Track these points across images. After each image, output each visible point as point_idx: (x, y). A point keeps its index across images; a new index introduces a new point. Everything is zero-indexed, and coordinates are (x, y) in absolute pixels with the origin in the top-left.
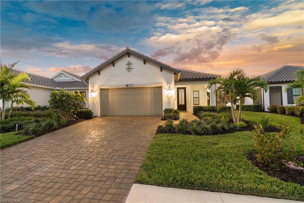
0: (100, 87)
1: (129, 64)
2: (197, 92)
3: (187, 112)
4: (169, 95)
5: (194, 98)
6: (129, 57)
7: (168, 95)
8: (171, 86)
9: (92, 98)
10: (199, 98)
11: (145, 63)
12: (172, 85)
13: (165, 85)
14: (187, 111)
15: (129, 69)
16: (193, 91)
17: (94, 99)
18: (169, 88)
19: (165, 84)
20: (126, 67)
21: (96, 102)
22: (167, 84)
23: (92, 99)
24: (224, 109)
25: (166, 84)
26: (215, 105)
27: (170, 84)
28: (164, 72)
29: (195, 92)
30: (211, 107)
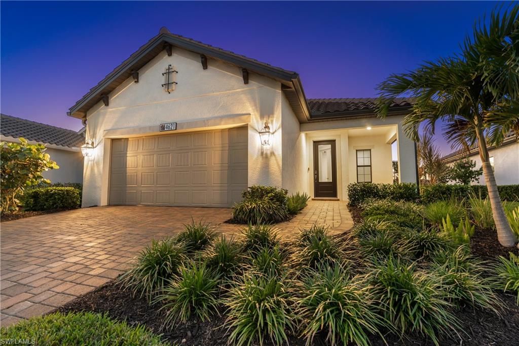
0: (106, 134)
1: (169, 72)
2: (365, 152)
3: (338, 200)
4: (267, 147)
5: (358, 166)
6: (170, 55)
7: (262, 149)
8: (272, 121)
9: (91, 161)
10: (370, 166)
11: (205, 67)
12: (275, 119)
13: (255, 121)
14: (338, 198)
15: (168, 85)
16: (357, 151)
17: (94, 164)
18: (267, 127)
19: (256, 118)
20: (163, 80)
21: (99, 171)
22: (262, 117)
23: (90, 163)
24: (443, 193)
25: (259, 118)
26: (415, 181)
27: (269, 117)
28: (254, 84)
29: (362, 152)
30: (400, 188)
